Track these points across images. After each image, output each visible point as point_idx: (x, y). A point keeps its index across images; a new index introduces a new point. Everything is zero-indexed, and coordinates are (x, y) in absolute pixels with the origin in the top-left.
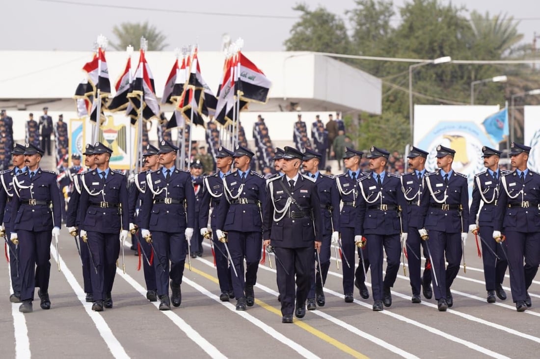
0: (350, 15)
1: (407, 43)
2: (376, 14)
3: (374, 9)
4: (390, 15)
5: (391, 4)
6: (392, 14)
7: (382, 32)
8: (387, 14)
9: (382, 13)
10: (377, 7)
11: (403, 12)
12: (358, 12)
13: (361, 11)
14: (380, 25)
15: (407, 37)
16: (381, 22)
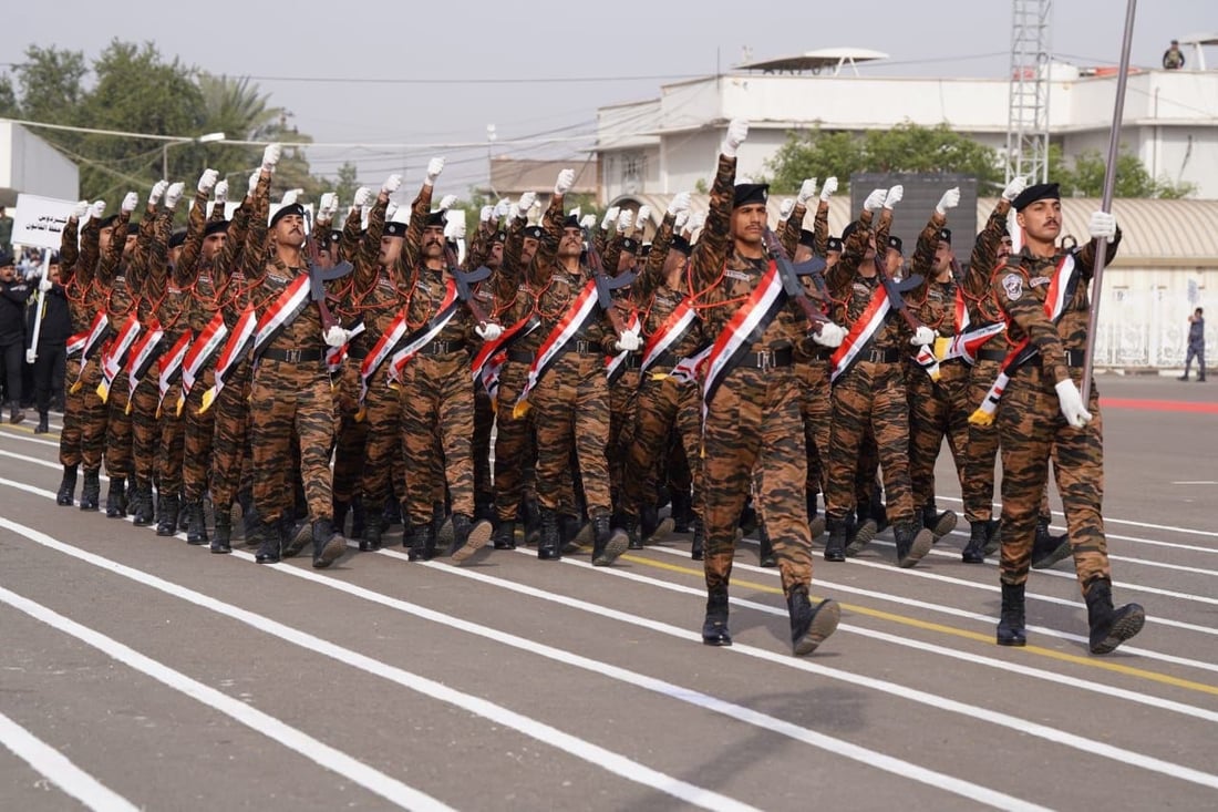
0: (19, 72)
1: (108, 114)
2: (59, 71)
3: (56, 64)
4: (80, 74)
5: (80, 57)
6: (82, 72)
7: (67, 98)
8: (74, 72)
9: (68, 70)
10: (60, 61)
11: (100, 69)
12: (30, 68)
13: (35, 67)
14: (63, 87)
15: (107, 104)
16: (65, 83)
